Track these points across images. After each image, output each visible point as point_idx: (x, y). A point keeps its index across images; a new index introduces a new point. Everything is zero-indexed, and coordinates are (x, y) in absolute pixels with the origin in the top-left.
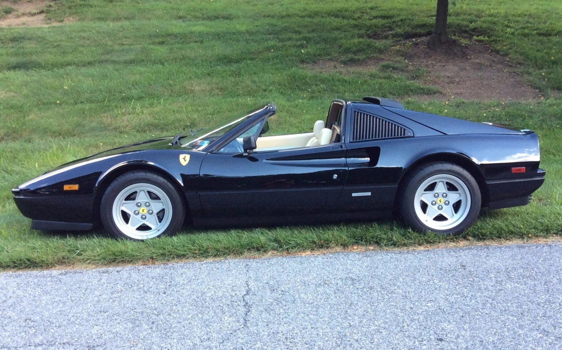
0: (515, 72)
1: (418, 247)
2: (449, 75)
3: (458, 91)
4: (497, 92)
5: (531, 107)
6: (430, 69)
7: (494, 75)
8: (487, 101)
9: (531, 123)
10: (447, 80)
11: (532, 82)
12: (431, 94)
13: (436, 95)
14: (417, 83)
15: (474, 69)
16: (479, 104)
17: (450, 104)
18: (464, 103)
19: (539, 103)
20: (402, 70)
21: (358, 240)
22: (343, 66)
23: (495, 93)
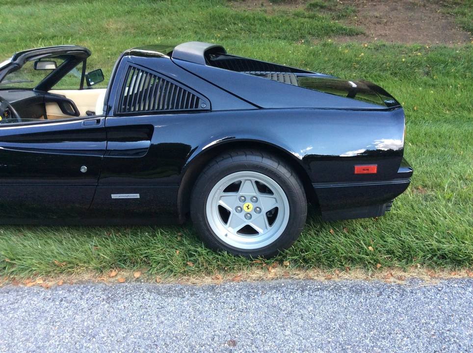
0: (449, 13)
1: (203, 278)
2: (378, 15)
3: (383, 33)
4: (425, 34)
5: (457, 52)
6: (360, 9)
7: (425, 16)
8: (410, 45)
9: (453, 70)
10: (374, 20)
11: (465, 24)
12: (353, 35)
13: (359, 36)
14: (341, 23)
15: (407, 9)
16: (401, 47)
17: (369, 47)
18: (384, 45)
19: (467, 48)
20: (330, 10)
21: (121, 261)
22: (271, 4)
23: (422, 36)
